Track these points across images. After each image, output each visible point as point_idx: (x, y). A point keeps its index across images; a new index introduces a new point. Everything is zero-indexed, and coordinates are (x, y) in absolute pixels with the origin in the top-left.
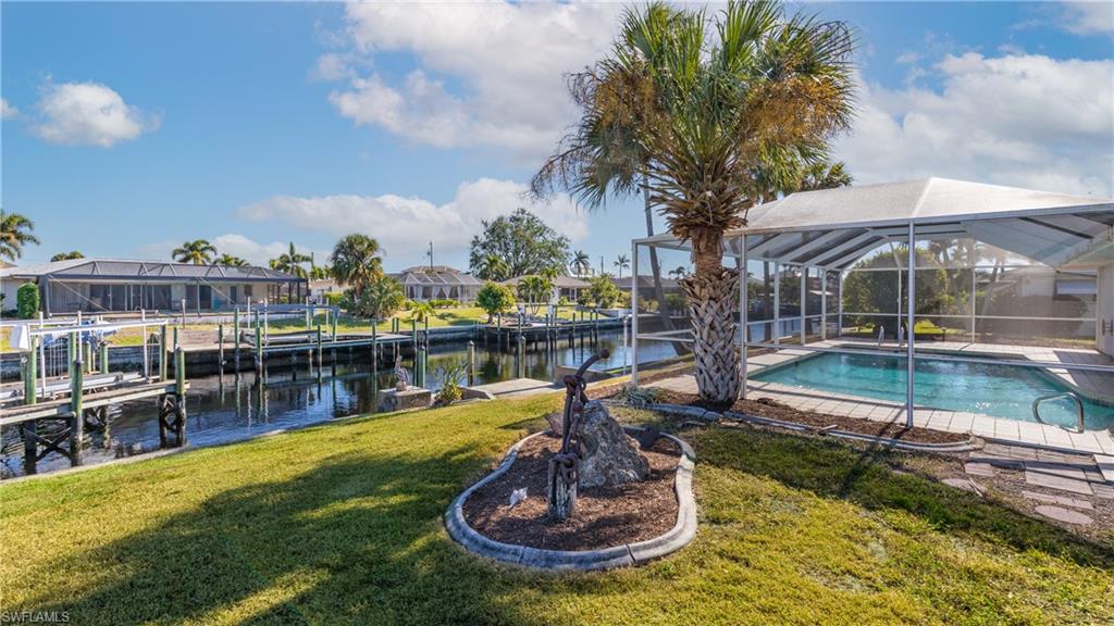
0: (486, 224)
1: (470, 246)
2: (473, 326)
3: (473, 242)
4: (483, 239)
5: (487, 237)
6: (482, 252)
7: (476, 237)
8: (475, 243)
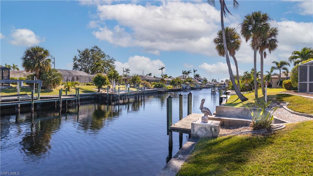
0: (80, 52)
1: (73, 60)
2: (93, 93)
3: (74, 59)
4: (78, 58)
5: (81, 57)
6: (78, 63)
7: (76, 57)
8: (75, 59)
